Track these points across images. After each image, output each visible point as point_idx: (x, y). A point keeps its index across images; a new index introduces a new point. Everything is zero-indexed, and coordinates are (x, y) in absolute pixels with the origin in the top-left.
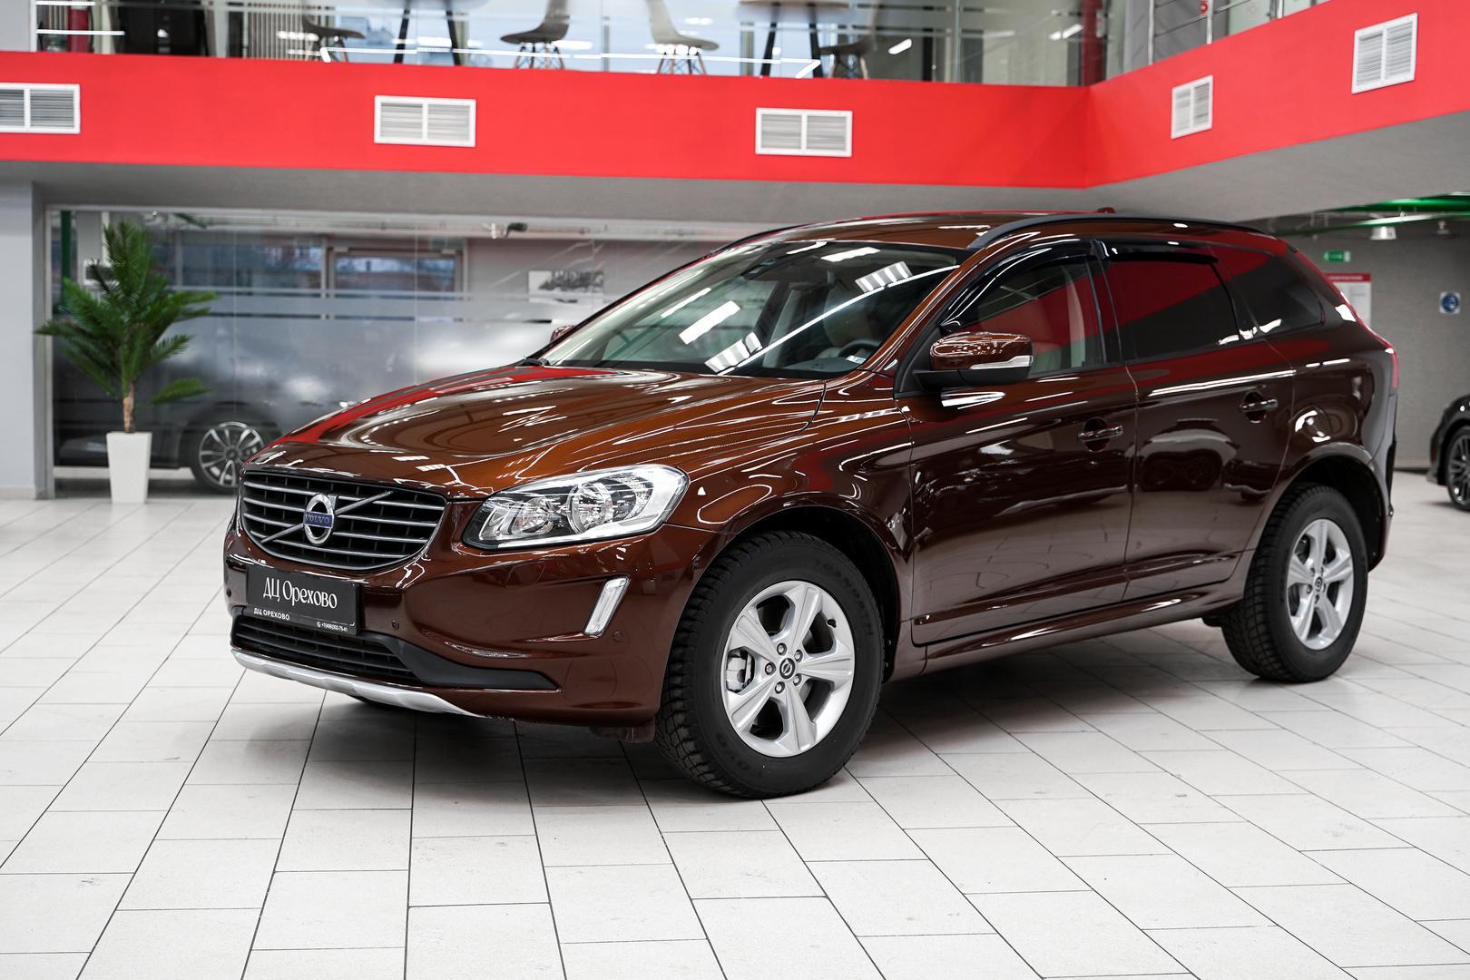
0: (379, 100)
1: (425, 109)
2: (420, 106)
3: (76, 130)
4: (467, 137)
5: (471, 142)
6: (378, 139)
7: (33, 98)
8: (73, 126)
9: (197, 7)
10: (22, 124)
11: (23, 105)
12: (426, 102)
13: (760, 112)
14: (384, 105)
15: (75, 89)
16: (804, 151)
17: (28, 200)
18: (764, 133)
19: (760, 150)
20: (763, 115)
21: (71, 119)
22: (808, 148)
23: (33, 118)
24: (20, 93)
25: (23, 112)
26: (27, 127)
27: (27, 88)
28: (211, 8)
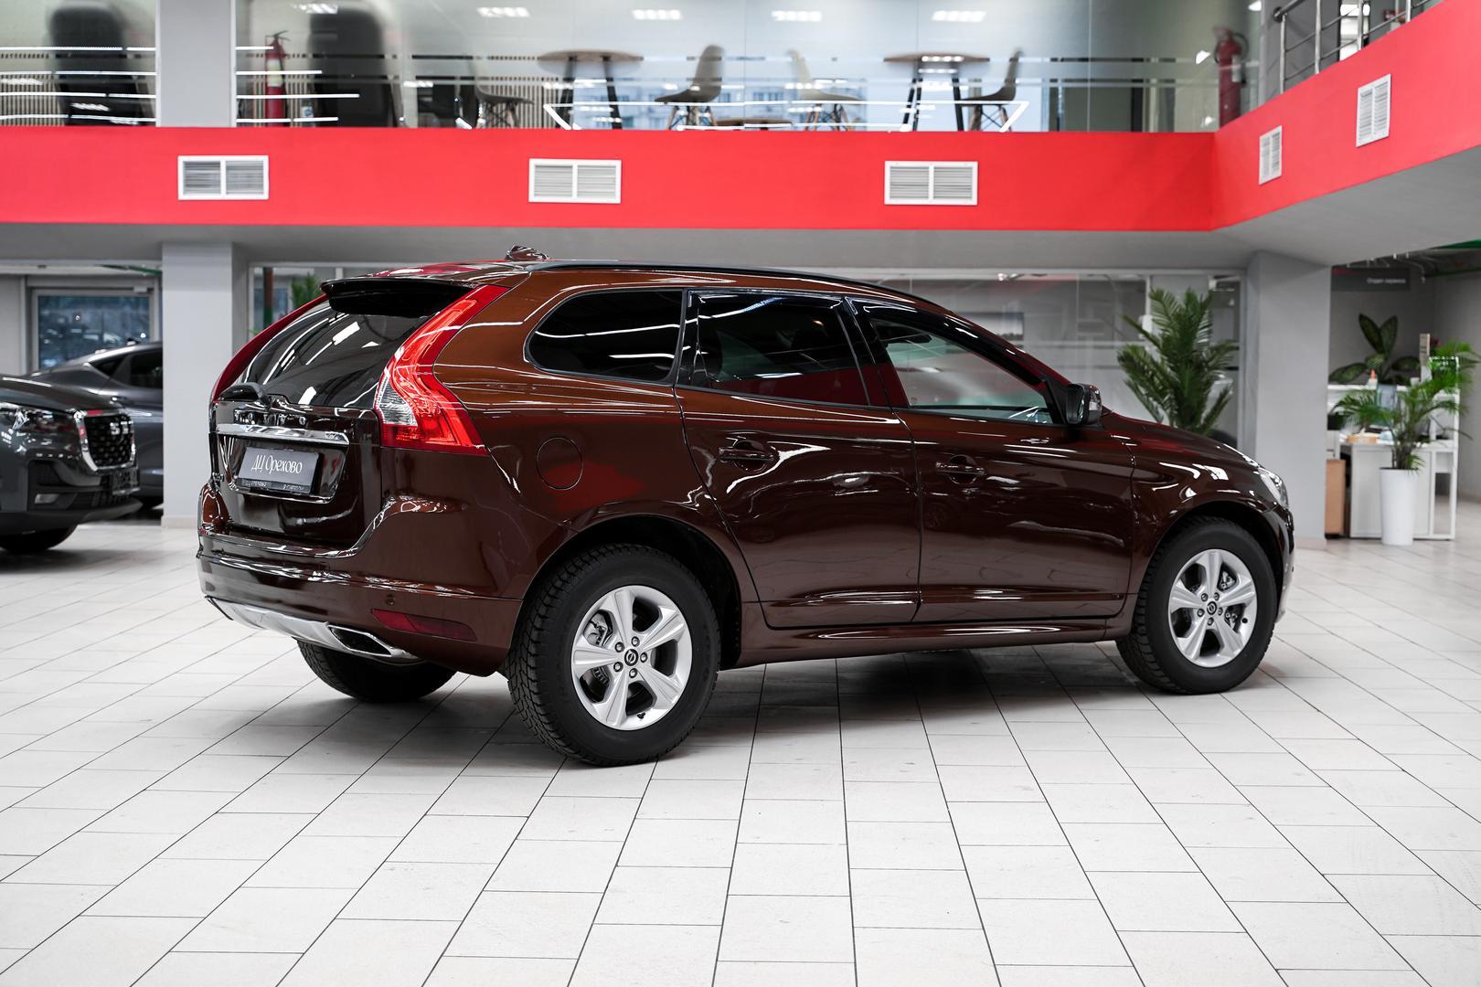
0: (533, 162)
1: (575, 170)
2: (571, 167)
3: (265, 196)
4: (613, 194)
5: (617, 200)
6: (533, 198)
7: (228, 168)
8: (262, 193)
9: (384, 81)
10: (219, 192)
11: (219, 175)
12: (575, 163)
13: (888, 164)
14: (537, 167)
15: (264, 159)
16: (931, 201)
17: (229, 259)
18: (892, 184)
19: (888, 201)
20: (892, 168)
21: (261, 186)
22: (935, 197)
23: (228, 187)
24: (217, 165)
25: (219, 182)
26: (223, 195)
27: (223, 160)
28: (396, 82)
